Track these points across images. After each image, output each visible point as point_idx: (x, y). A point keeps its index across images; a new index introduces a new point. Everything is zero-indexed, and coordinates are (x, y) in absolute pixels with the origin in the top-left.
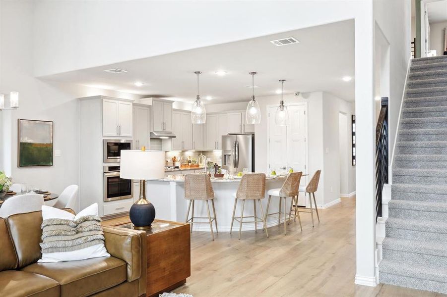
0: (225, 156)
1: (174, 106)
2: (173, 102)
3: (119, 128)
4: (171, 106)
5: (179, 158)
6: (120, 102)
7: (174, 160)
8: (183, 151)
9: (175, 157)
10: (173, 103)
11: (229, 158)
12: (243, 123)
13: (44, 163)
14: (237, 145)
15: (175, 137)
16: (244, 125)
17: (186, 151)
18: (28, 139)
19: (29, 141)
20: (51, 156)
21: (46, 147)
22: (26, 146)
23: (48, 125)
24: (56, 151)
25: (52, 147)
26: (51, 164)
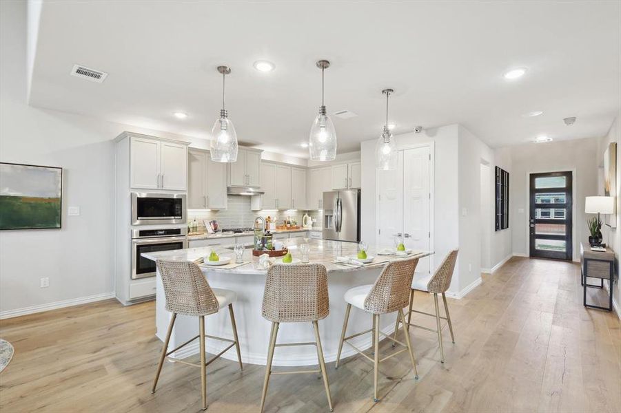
0: (327, 216)
1: (264, 156)
2: (263, 151)
3: (161, 178)
4: (260, 156)
5: (275, 219)
6: (163, 143)
7: (268, 220)
8: (281, 211)
9: (269, 217)
10: (263, 153)
11: (331, 220)
12: (349, 176)
13: (43, 225)
14: (339, 204)
15: (263, 193)
16: (351, 179)
17: (285, 210)
18: (9, 191)
19: (12, 194)
20: (57, 215)
21: (49, 203)
22: (7, 201)
23: (52, 172)
24: (70, 208)
25: (59, 203)
26: (58, 226)
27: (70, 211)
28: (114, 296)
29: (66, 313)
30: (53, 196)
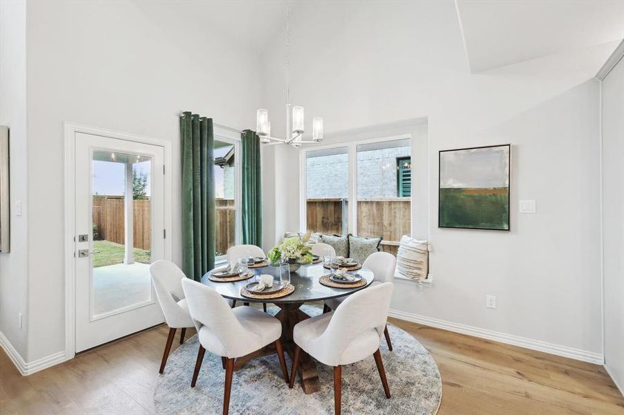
20: (505, 212)
21: (494, 195)
22: (452, 194)
23: (497, 152)
24: (521, 202)
25: (507, 195)
26: (506, 227)
27: (521, 207)
28: (600, 362)
29: (518, 360)
30: (499, 185)
